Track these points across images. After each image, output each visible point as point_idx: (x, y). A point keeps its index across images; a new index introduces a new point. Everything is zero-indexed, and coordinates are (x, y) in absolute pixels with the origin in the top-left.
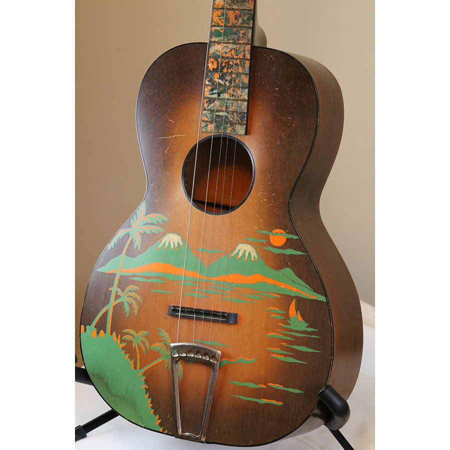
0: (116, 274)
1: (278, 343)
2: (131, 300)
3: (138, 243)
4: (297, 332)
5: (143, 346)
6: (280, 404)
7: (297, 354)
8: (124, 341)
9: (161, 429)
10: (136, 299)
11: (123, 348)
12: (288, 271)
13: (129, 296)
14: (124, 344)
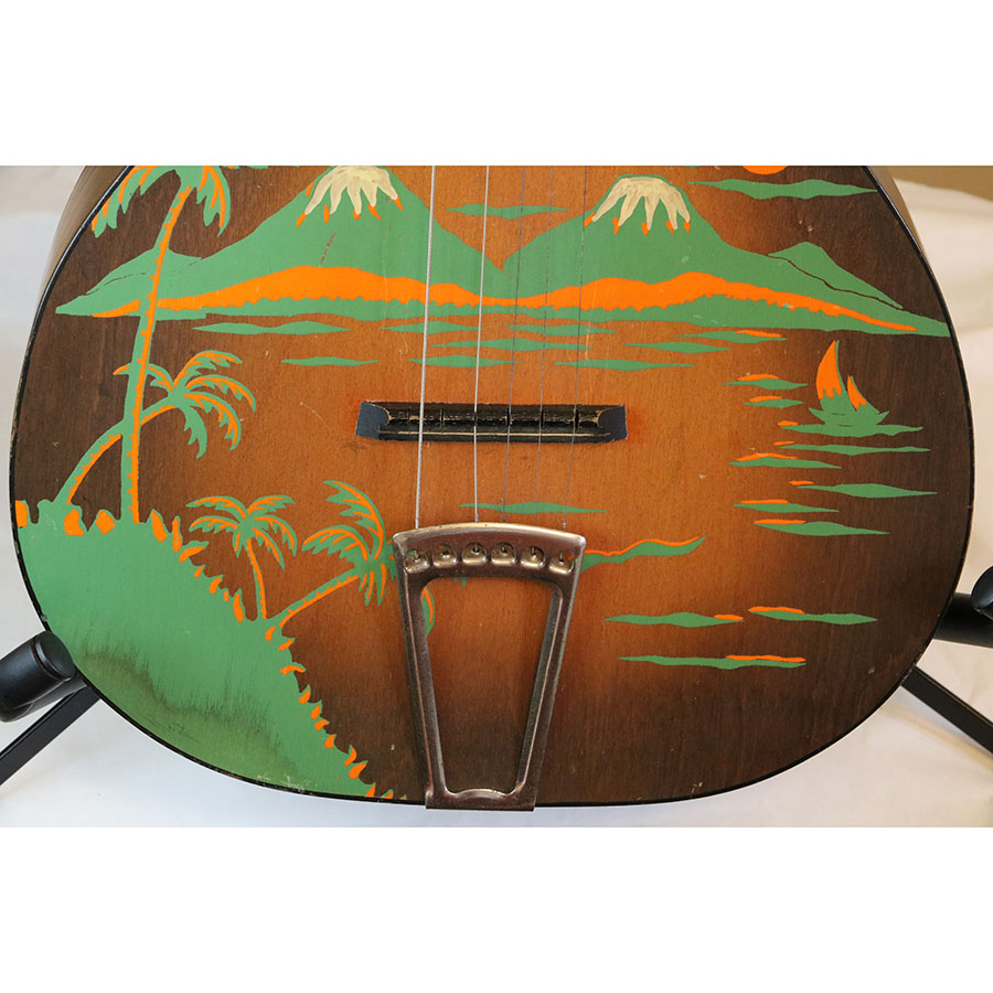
0: (136, 320)
1: (779, 484)
2: (209, 402)
3: (218, 206)
4: (847, 441)
5: (271, 545)
6: (794, 662)
7: (848, 510)
8: (199, 535)
9: (370, 790)
10: (228, 396)
11: (196, 559)
12: (809, 254)
13: (203, 389)
14: (197, 546)
